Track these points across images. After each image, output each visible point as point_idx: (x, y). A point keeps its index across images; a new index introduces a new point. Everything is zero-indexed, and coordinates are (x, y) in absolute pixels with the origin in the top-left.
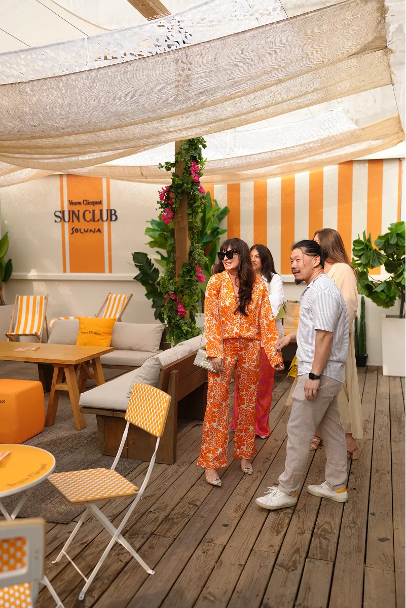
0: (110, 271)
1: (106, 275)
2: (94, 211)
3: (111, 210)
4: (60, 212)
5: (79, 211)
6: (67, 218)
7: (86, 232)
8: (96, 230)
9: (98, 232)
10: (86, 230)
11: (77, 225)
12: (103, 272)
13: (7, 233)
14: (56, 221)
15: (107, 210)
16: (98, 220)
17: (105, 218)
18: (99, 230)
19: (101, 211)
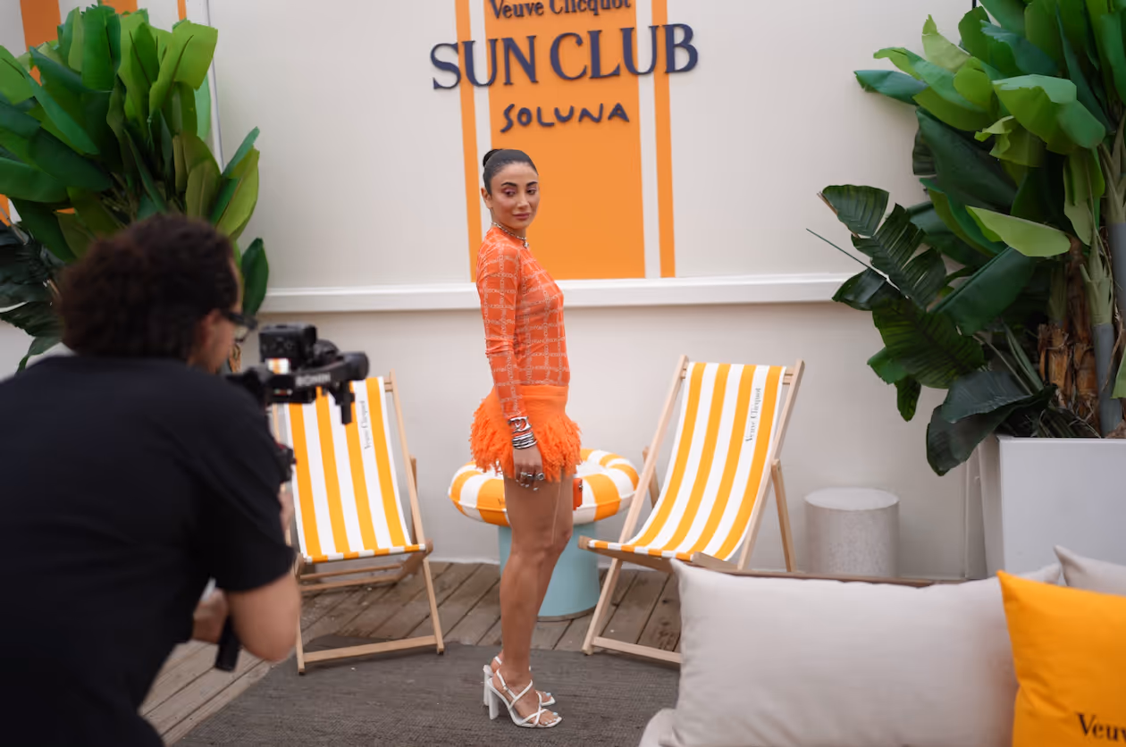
0: (668, 269)
1: (650, 286)
2: (595, 36)
3: (670, 30)
4: (455, 47)
5: (532, 39)
6: (482, 72)
7: (564, 120)
8: (607, 111)
9: (617, 121)
10: (565, 113)
11: (523, 94)
12: (638, 271)
13: (254, 134)
14: (437, 86)
15: (654, 29)
16: (616, 73)
17: (643, 60)
18: (619, 112)
19: (628, 35)
